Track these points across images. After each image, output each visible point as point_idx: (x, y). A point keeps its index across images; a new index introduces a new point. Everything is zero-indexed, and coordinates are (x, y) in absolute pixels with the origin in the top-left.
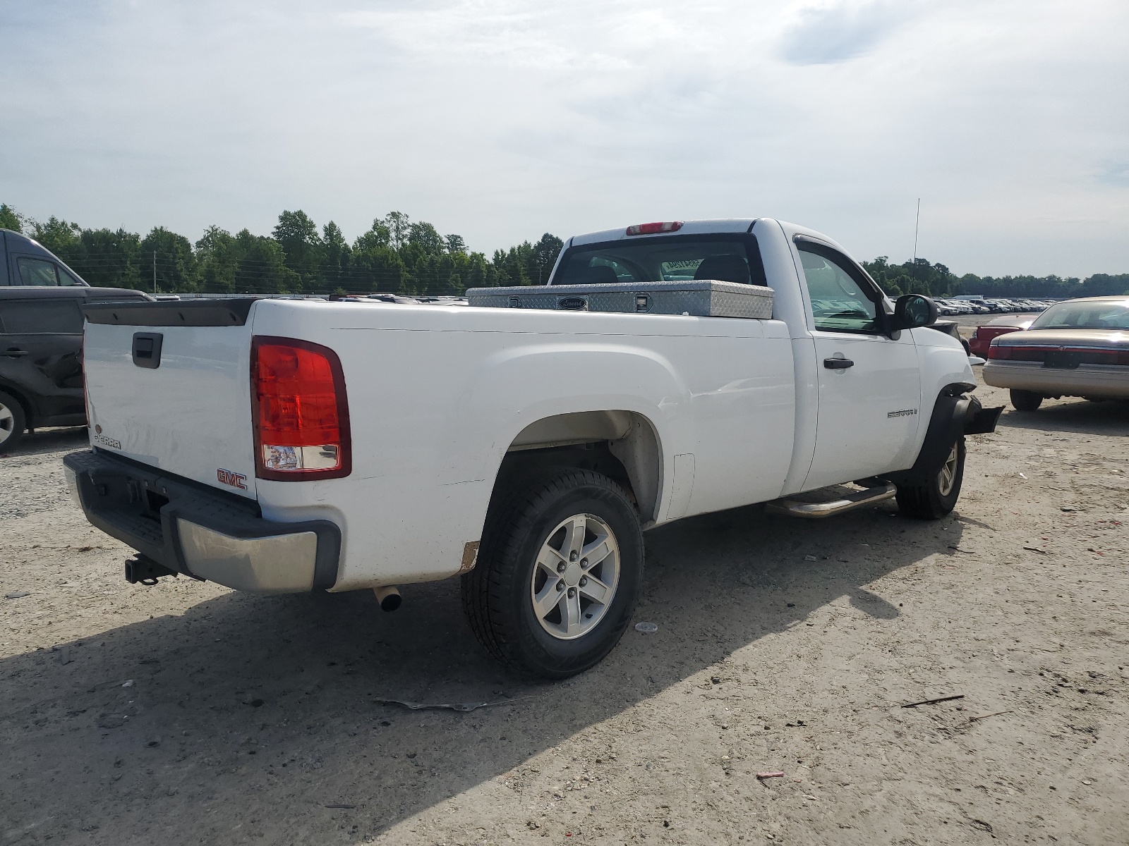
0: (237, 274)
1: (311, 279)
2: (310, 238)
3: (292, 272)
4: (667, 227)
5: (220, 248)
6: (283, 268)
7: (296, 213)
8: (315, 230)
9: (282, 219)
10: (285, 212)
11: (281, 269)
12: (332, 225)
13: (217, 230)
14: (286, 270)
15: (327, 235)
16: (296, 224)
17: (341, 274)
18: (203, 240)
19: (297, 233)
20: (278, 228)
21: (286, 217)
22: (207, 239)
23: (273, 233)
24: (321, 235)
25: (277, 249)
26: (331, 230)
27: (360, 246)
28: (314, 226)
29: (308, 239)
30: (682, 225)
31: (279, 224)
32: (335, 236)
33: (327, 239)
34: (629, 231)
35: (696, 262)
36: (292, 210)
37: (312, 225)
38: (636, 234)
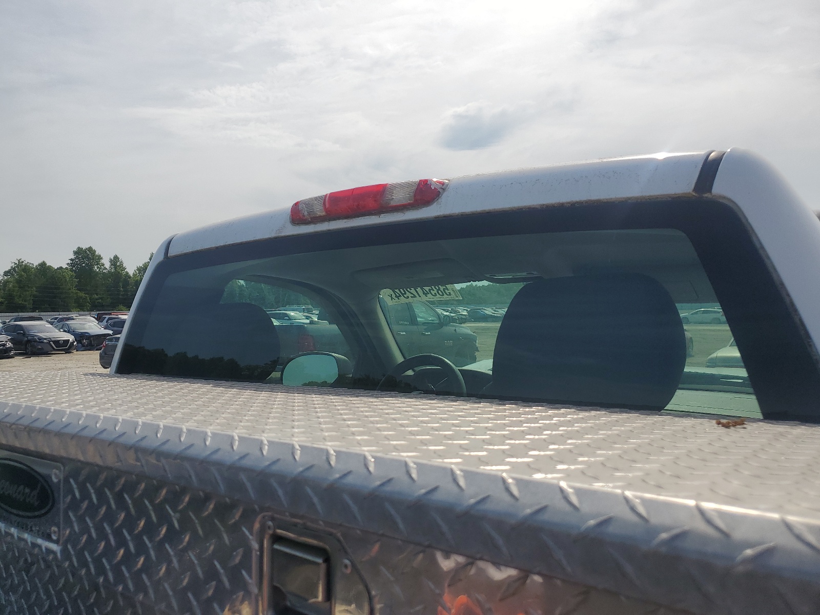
0: (35, 296)
1: (97, 299)
2: (98, 268)
3: (82, 294)
4: (399, 198)
5: (21, 276)
6: (74, 291)
7: (87, 249)
8: (102, 261)
9: (75, 253)
10: (79, 248)
11: (72, 292)
12: (116, 258)
13: (23, 262)
14: (77, 293)
15: (112, 265)
16: (87, 257)
17: (122, 295)
18: (10, 270)
19: (87, 264)
20: (71, 260)
21: (79, 252)
22: (14, 269)
23: (68, 264)
24: (107, 265)
25: (70, 276)
26: (115, 261)
27: (139, 273)
28: (102, 258)
29: (96, 268)
30: (443, 186)
31: (73, 257)
32: (119, 266)
33: (112, 268)
34: (298, 214)
35: (442, 288)
36: (84, 246)
37: (100, 258)
38: (315, 220)
